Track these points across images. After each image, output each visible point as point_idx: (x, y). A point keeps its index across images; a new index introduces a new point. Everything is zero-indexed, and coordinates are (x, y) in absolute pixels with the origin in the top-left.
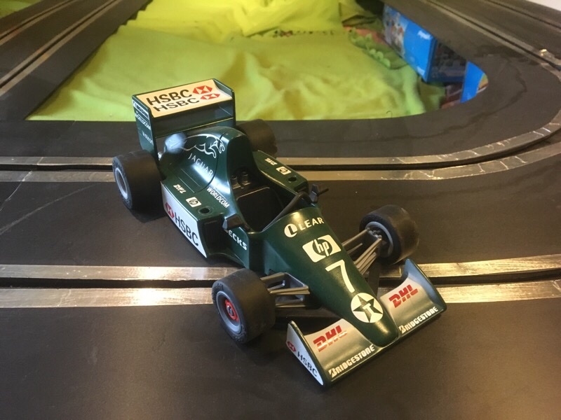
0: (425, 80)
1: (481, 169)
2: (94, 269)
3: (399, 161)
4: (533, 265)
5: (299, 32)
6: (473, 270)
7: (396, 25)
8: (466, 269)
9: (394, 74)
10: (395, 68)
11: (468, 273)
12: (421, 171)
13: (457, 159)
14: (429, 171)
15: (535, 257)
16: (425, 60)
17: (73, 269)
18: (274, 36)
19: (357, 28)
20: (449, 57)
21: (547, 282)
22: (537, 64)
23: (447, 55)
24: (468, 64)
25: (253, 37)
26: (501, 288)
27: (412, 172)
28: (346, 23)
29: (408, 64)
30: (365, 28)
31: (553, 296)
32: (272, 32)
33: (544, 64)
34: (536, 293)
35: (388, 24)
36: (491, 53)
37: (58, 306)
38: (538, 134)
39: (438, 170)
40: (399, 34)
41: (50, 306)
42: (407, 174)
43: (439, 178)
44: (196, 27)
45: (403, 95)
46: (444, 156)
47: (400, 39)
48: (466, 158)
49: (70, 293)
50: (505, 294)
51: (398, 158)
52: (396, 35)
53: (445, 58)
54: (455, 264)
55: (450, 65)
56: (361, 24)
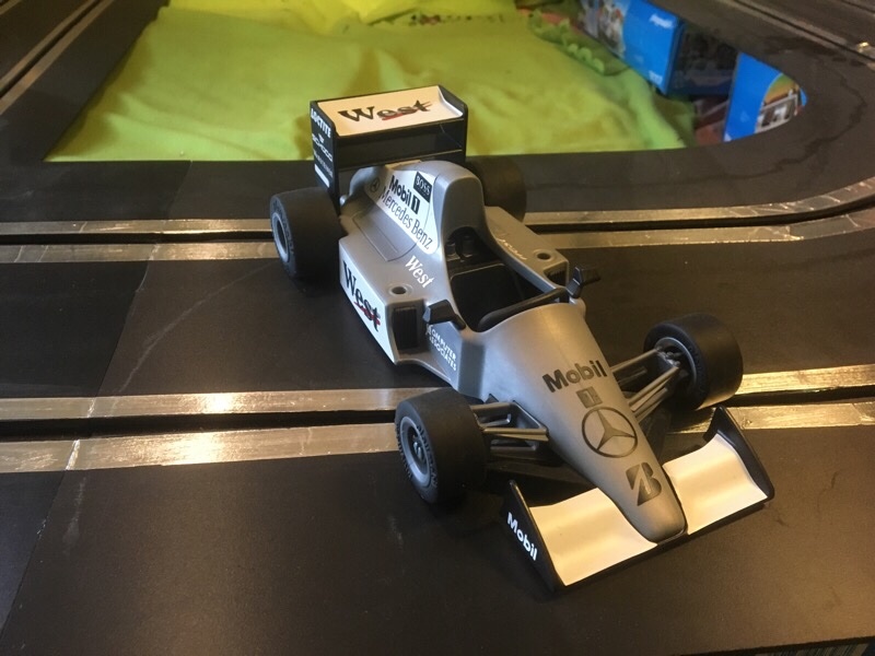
1: (854, 223)
5: (449, 17)
7: (608, 7)
9: (610, 82)
10: (611, 73)
14: (782, 228)
16: (663, 58)
18: (410, 24)
19: (543, 11)
20: (702, 56)
23: (697, 53)
25: (376, 26)
28: (518, 4)
32: (408, 18)
35: (591, 4)
36: (788, 49)
40: (613, 20)
43: (798, 238)
44: (286, 10)
47: (616, 28)
48: (825, 208)
52: (608, 22)
53: (694, 58)
55: (701, 68)
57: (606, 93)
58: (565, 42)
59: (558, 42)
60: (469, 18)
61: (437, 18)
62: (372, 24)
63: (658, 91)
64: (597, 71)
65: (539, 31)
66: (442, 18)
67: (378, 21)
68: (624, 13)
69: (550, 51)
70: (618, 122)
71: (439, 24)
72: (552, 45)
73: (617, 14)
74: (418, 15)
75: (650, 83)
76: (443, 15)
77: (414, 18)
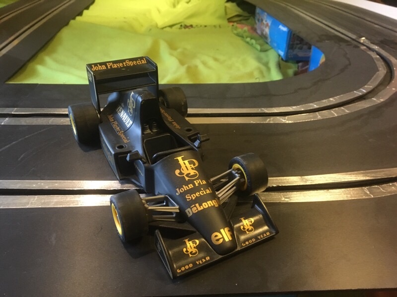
0: (284, 59)
1: (319, 116)
2: (53, 182)
3: (263, 110)
4: (351, 177)
5: (197, 26)
6: (311, 181)
7: (264, 22)
8: (307, 180)
9: (263, 55)
10: (264, 51)
11: (308, 183)
12: (278, 117)
13: (303, 109)
14: (284, 118)
15: (353, 173)
16: (284, 45)
17: (38, 182)
18: (180, 28)
19: (237, 23)
20: (300, 43)
21: (360, 188)
22: (359, 47)
23: (298, 42)
24: (313, 47)
25: (164, 29)
26: (330, 192)
27: (272, 118)
28: (230, 20)
29: (272, 48)
30: (243, 24)
31: (364, 197)
32: (179, 26)
33: (363, 48)
34: (353, 195)
35: (258, 20)
36: (328, 40)
37: (28, 207)
38: (357, 93)
39: (289, 116)
40: (266, 27)
41: (23, 207)
42: (269, 119)
43: (290, 122)
44: (125, 22)
45: (269, 69)
46: (294, 107)
47: (267, 31)
48: (309, 109)
49: (36, 199)
50: (332, 196)
51: (263, 109)
52: (264, 28)
53: (297, 44)
54: (300, 177)
55: (301, 48)
56: (240, 20)
57: (259, 59)
58: (245, 37)
59: (242, 37)
60: (206, 26)
61: (191, 26)
62: (163, 28)
63: (282, 59)
64: (257, 49)
65: (235, 32)
66: (194, 26)
67: (166, 27)
68: (269, 25)
69: (239, 41)
70: (261, 72)
71: (192, 29)
72: (239, 38)
73: (267, 25)
74: (183, 24)
75: (279, 55)
76: (194, 25)
77: (181, 26)
